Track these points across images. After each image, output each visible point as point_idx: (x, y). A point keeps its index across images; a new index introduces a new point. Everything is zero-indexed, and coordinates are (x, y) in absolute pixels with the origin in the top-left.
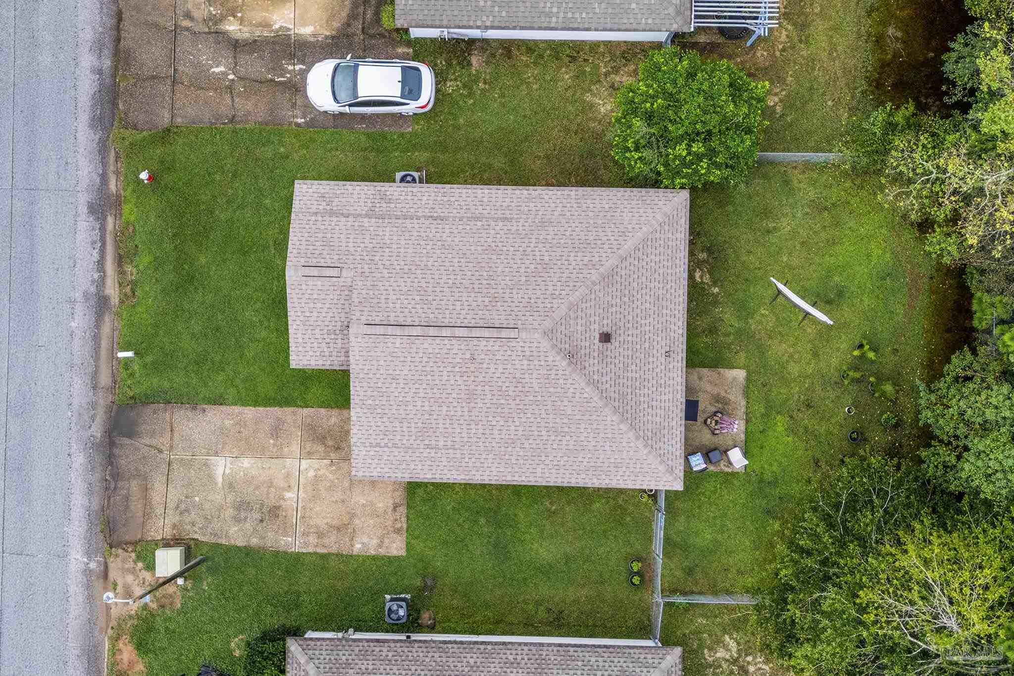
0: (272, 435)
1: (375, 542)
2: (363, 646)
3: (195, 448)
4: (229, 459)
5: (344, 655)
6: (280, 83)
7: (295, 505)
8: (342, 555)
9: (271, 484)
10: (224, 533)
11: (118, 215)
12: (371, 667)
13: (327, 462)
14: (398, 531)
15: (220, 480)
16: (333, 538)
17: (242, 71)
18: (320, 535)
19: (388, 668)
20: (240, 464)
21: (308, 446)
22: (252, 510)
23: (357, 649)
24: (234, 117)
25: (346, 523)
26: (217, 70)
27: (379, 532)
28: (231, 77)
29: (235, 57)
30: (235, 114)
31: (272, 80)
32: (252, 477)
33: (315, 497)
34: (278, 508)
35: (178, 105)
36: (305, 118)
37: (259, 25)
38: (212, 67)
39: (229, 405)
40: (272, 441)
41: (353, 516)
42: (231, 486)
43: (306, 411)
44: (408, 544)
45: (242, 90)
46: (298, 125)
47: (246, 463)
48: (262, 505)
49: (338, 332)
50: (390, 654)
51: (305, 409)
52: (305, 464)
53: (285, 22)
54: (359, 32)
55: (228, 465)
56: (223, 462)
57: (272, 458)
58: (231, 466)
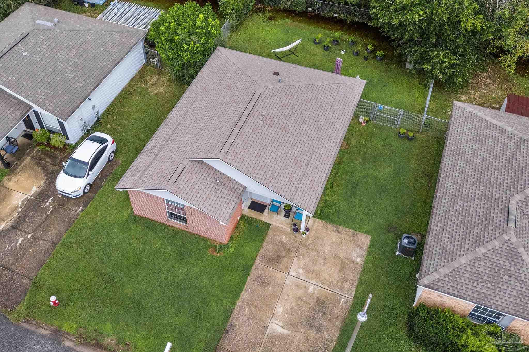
0: (266, 286)
1: (358, 250)
2: (431, 240)
3: (256, 342)
4: (272, 320)
5: (436, 251)
6: (52, 212)
7: (319, 288)
8: (363, 271)
9: (300, 299)
10: (327, 342)
11: (66, 335)
12: (447, 236)
13: (296, 259)
14: (354, 235)
15: (286, 332)
16: (349, 273)
17: (31, 229)
18: (345, 280)
19: (449, 226)
20: (279, 314)
21: (281, 266)
22: (314, 317)
23: (433, 243)
24: (53, 242)
25: (341, 262)
26: (20, 242)
27: (352, 245)
28: (29, 236)
29: (20, 230)
30: (52, 241)
31: (47, 216)
32: (291, 309)
33: (318, 274)
34: (318, 299)
35: (23, 272)
36: (80, 206)
37: (12, 212)
38: (16, 244)
39: (234, 307)
40: (270, 288)
41: (336, 257)
42: (292, 325)
43: (258, 261)
44: (363, 232)
45: (41, 233)
46: (81, 211)
47: (279, 309)
48: (313, 309)
49: (217, 187)
50: (439, 225)
51: (256, 261)
52: (293, 273)
53: (21, 198)
54: (53, 167)
55: (277, 322)
56: (273, 324)
57: (282, 291)
58: (279, 320)
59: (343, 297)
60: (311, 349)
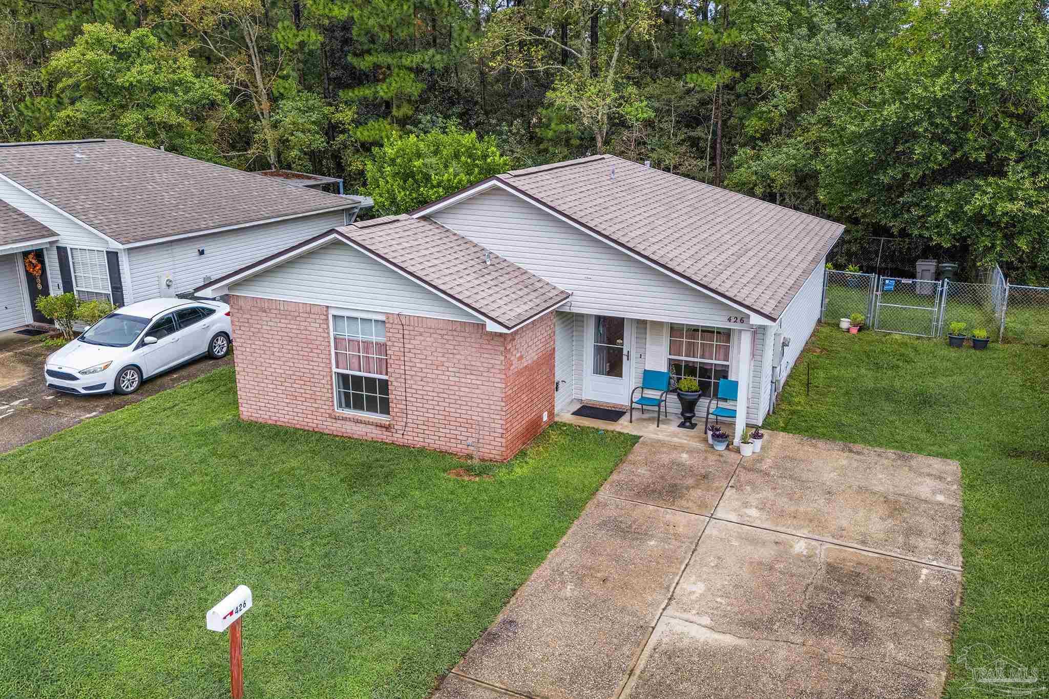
0: (638, 539)
3: (608, 665)
4: (670, 613)
6: (6, 418)
7: (830, 546)
8: (966, 517)
9: (765, 566)
13: (731, 491)
14: (904, 458)
16: (922, 520)
18: (912, 532)
20: (693, 598)
21: (686, 502)
22: (832, 607)
25: (881, 499)
27: (906, 473)
32: (737, 586)
33: (814, 520)
34: (832, 568)
36: (94, 411)
39: (524, 580)
40: (652, 543)
41: (864, 490)
42: (751, 625)
43: (605, 492)
44: (933, 455)
46: (92, 417)
47: (693, 588)
48: (821, 588)
51: (601, 493)
52: (726, 514)
55: (688, 616)
56: (672, 621)
57: (695, 550)
58: (694, 612)
59: (923, 565)
60: (847, 687)
